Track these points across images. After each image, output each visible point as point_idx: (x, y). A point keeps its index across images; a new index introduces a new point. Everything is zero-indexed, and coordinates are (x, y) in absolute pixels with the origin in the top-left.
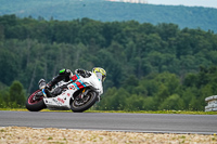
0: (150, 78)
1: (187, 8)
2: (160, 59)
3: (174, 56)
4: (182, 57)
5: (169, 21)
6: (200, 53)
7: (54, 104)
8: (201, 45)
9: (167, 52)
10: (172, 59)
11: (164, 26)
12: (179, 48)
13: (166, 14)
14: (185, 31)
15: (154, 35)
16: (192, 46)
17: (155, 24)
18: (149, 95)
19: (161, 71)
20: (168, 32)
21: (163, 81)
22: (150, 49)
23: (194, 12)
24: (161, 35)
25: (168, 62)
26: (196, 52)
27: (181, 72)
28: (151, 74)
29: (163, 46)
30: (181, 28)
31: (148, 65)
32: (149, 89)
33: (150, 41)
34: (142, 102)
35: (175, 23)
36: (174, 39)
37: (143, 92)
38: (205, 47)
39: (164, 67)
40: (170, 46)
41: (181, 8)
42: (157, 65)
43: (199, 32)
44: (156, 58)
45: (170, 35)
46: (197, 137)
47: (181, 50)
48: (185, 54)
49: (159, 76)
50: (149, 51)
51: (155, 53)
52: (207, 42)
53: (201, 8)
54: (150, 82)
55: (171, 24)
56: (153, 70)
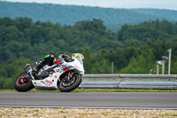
0: (10, 63)
1: (39, 4)
2: (17, 47)
3: (29, 44)
4: (35, 45)
5: (24, 15)
6: (50, 42)
7: (43, 85)
8: (51, 35)
9: (23, 41)
10: (27, 47)
11: (21, 19)
12: (33, 37)
13: (22, 10)
14: (38, 23)
15: (12, 27)
16: (44, 35)
17: (13, 18)
18: (9, 76)
19: (18, 56)
20: (24, 24)
21: (20, 64)
22: (9, 39)
23: (45, 8)
24: (18, 27)
25: (24, 49)
26: (46, 41)
27: (35, 57)
28: (10, 60)
29: (20, 36)
30: (34, 21)
31: (8, 52)
32: (8, 72)
33: (9, 32)
34: (3, 82)
35: (29, 17)
36: (28, 30)
37: (4, 75)
38: (53, 36)
39: (21, 53)
40: (26, 36)
41: (34, 5)
42: (15, 51)
43: (49, 24)
44: (15, 46)
45: (25, 27)
46: (48, 111)
47: (34, 39)
48: (37, 42)
49: (17, 61)
50: (8, 41)
51: (13, 42)
52: (55, 33)
53: (50, 4)
54: (10, 65)
55: (26, 18)
56: (12, 56)
